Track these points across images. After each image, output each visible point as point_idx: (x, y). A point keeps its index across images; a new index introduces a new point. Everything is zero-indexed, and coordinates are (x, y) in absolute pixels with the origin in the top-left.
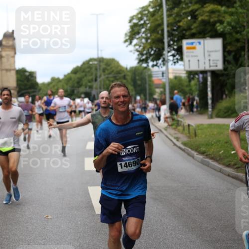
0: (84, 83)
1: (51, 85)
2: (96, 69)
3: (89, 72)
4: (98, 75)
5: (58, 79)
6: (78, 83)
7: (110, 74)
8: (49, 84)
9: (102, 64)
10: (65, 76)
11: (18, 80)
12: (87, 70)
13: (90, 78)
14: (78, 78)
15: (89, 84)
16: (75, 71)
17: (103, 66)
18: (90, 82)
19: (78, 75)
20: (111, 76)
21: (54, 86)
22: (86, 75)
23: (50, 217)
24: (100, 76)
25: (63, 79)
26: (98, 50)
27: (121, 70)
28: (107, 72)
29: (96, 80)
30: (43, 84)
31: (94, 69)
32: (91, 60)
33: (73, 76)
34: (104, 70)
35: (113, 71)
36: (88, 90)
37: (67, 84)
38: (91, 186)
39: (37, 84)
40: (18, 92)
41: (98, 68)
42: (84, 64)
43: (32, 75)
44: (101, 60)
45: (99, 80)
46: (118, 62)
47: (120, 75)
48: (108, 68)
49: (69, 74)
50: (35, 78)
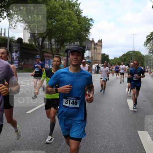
0: (127, 60)
1: (114, 60)
2: (132, 55)
3: (129, 56)
4: (132, 57)
5: (117, 58)
6: (124, 60)
7: (137, 57)
8: (113, 60)
9: (134, 53)
10: (120, 57)
11: (102, 58)
12: (128, 55)
13: (129, 58)
14: (125, 58)
15: (129, 61)
16: (124, 55)
17: (135, 54)
18: (129, 60)
19: (125, 57)
20: (137, 58)
21: (115, 61)
22: (128, 57)
23: (112, 109)
24: (133, 58)
25: (119, 58)
26: (133, 48)
27: (141, 56)
28: (136, 56)
29: (131, 59)
30: (111, 60)
31: (131, 55)
32: (130, 51)
33: (123, 57)
34: (135, 56)
35: (138, 56)
36: (128, 63)
37: (120, 60)
38: (128, 99)
39: (109, 59)
40: (102, 62)
41: (133, 54)
42: (127, 53)
43: (107, 56)
44: (134, 52)
45: (133, 59)
46: (140, 53)
47: (141, 58)
48: (137, 55)
49: (121, 56)
50: (108, 57)
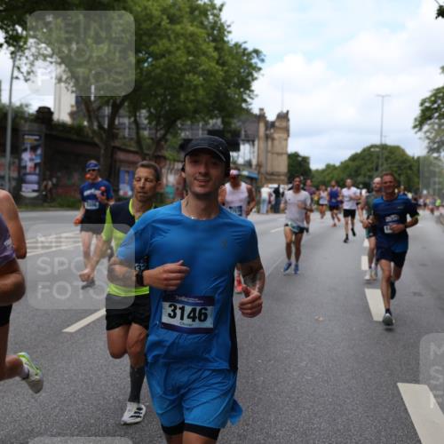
0: (363, 172)
1: (326, 173)
2: (378, 157)
3: (369, 160)
4: (380, 163)
5: (334, 166)
6: (356, 171)
7: (393, 163)
8: (323, 171)
9: (384, 151)
10: (342, 163)
11: (290, 166)
12: (367, 158)
13: (370, 167)
14: (357, 166)
15: (369, 174)
16: (354, 158)
17: (386, 154)
18: (369, 171)
19: (357, 163)
20: (395, 165)
21: (328, 174)
22: (365, 164)
23: (321, 319)
24: (382, 165)
25: (339, 167)
26: (381, 136)
27: (406, 159)
28: (390, 161)
29: (377, 169)
30: (317, 171)
31: (375, 157)
32: (372, 146)
33: (351, 163)
34: (387, 159)
35: (397, 160)
36: (367, 180)
37: (343, 172)
38: (368, 288)
39: (310, 170)
40: (288, 179)
41: (380, 155)
42: (364, 150)
43: (305, 160)
44: (384, 147)
45: (380, 169)
46: (403, 151)
47: (405, 165)
48: (392, 156)
49: (346, 161)
50: (309, 164)
